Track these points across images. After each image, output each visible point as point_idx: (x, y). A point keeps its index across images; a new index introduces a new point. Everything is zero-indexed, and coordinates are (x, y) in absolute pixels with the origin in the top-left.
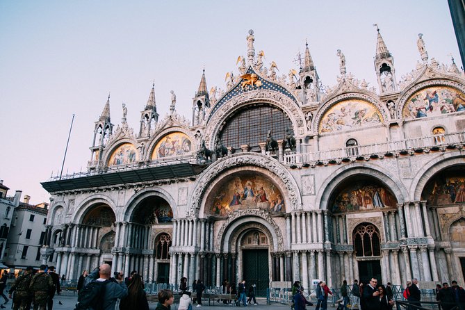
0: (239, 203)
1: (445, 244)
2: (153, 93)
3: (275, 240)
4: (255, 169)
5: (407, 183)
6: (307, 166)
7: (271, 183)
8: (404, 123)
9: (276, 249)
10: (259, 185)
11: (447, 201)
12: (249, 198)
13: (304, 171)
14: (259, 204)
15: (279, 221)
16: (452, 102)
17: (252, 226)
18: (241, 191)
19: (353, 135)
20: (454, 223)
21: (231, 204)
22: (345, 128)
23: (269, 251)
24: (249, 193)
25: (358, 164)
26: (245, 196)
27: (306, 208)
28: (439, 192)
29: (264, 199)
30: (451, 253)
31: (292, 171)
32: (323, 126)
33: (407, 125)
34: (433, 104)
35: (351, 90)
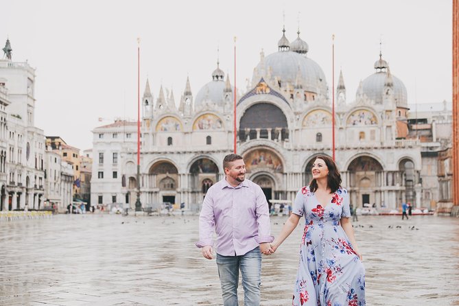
0: (256, 164)
1: (356, 189)
2: (188, 80)
3: (276, 184)
4: (268, 148)
5: (341, 163)
6: (296, 150)
7: (275, 155)
8: (346, 128)
9: (277, 189)
10: (268, 156)
11: (360, 169)
12: (262, 161)
13: (294, 152)
14: (268, 165)
15: (279, 175)
16: (370, 119)
17: (264, 177)
18: (258, 157)
19: (320, 131)
20: (362, 179)
21: (252, 164)
22: (316, 126)
23: (273, 190)
24: (262, 158)
25: (321, 152)
26: (260, 161)
27: (296, 171)
28: (358, 164)
29: (271, 162)
30: (359, 193)
31: (288, 152)
32: (305, 123)
33: (348, 129)
34: (362, 119)
35: (321, 105)
